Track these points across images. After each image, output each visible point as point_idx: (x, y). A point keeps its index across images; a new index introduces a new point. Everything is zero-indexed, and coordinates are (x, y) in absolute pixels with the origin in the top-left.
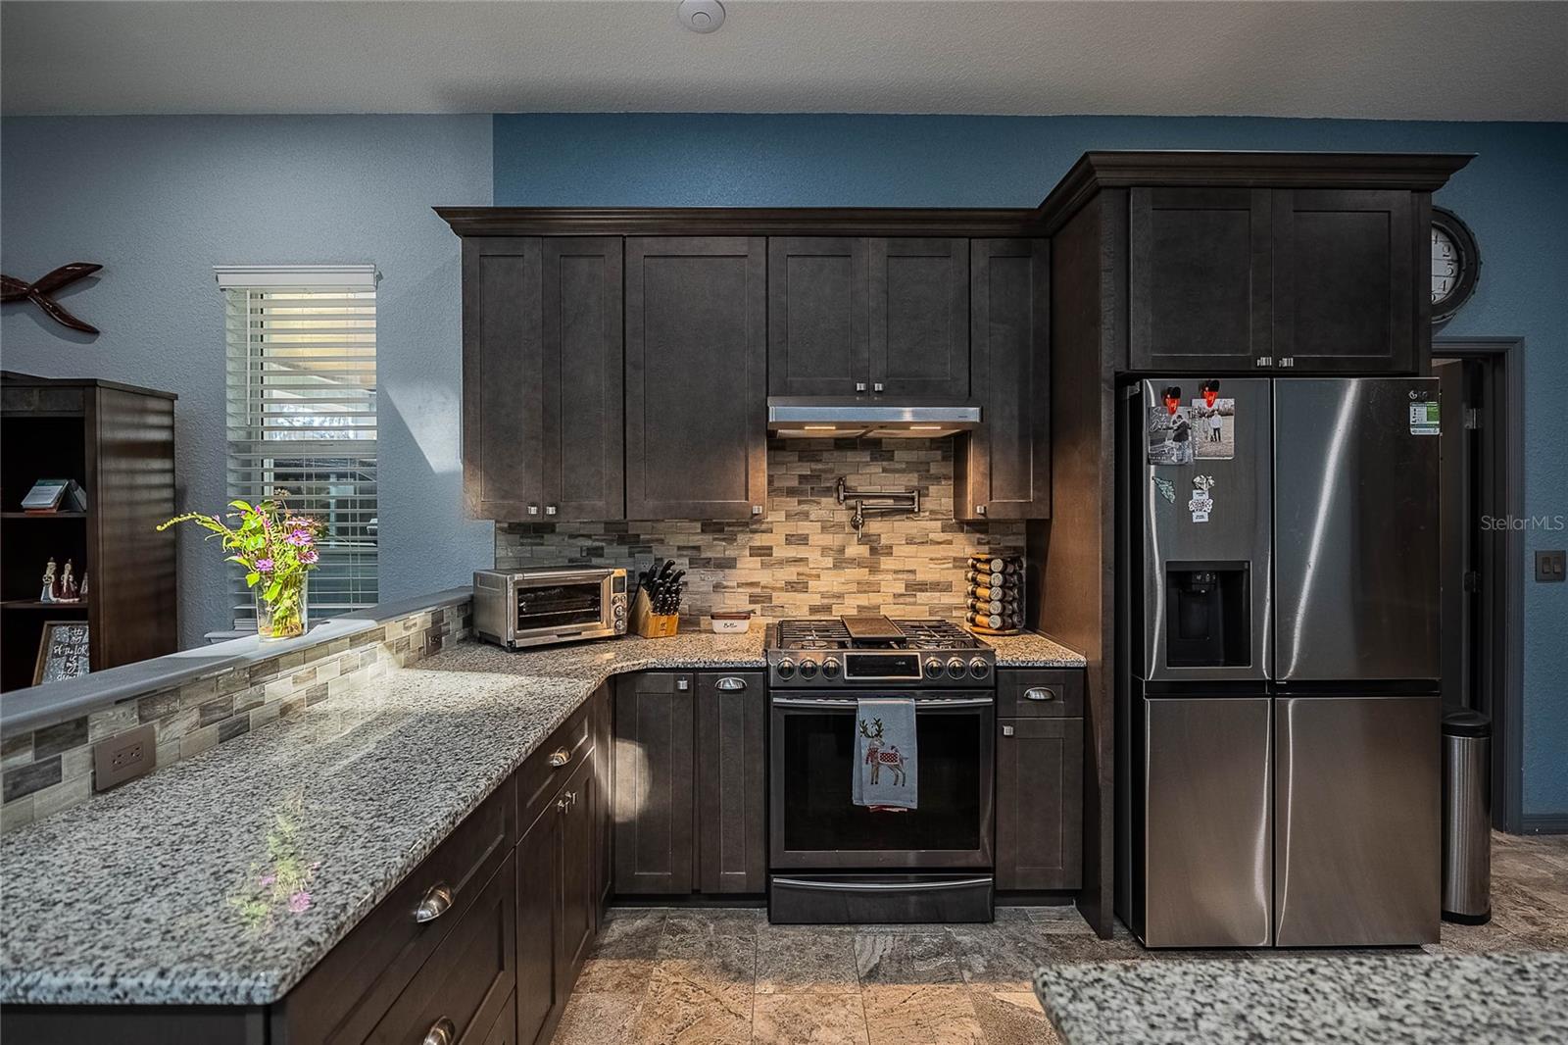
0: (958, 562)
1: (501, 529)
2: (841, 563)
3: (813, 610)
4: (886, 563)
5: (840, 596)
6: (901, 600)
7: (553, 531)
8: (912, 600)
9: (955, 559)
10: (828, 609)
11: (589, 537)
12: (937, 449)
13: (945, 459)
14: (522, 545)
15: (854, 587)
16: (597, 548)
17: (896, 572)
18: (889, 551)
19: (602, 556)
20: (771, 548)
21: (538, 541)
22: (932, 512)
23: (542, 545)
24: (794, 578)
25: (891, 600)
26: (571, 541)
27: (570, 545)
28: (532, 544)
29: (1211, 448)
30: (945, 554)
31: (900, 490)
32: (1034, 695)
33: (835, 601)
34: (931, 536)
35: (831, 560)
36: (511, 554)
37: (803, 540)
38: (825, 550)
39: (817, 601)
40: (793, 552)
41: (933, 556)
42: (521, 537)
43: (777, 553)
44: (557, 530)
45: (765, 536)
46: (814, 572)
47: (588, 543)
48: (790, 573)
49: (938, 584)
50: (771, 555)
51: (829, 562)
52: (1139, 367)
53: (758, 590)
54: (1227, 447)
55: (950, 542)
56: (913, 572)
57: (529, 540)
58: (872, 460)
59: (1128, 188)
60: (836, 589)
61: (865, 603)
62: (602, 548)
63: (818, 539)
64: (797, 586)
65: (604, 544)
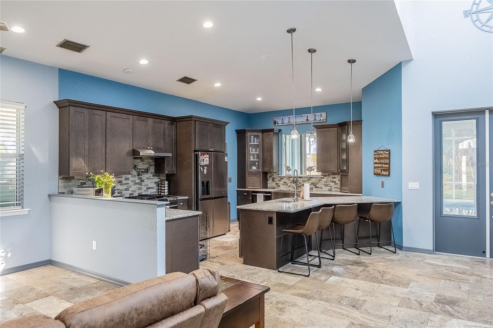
0: (156, 183)
1: (61, 178)
2: (135, 184)
3: (130, 194)
4: (143, 183)
5: (135, 191)
6: (146, 191)
7: (74, 179)
8: (147, 191)
9: (155, 182)
10: (133, 194)
11: (82, 180)
12: (151, 159)
13: (153, 161)
14: (66, 182)
15: (137, 189)
16: (84, 183)
17: (145, 185)
18: (143, 181)
19: (85, 184)
20: (122, 181)
21: (70, 181)
22: (151, 172)
23: (71, 182)
24: (126, 188)
25: (144, 191)
26: (78, 181)
27: (78, 182)
28: (68, 182)
29: (206, 163)
30: (153, 181)
31: (145, 168)
32: (181, 204)
33: (134, 192)
34: (151, 177)
35: (133, 183)
36: (63, 185)
37: (128, 179)
38: (132, 181)
39: (131, 192)
40: (126, 182)
41: (151, 182)
42: (66, 180)
43: (123, 182)
44: (75, 178)
45: (121, 178)
46: (130, 186)
47: (82, 181)
48: (125, 187)
49: (152, 187)
50: (122, 183)
51: (133, 184)
52: (197, 150)
53: (119, 191)
54: (208, 163)
55: (154, 179)
56: (148, 185)
57: (68, 181)
58: (141, 161)
59: (196, 121)
60: (134, 190)
61: (139, 192)
62: (85, 183)
63: (131, 179)
64: (127, 189)
65: (86, 181)
